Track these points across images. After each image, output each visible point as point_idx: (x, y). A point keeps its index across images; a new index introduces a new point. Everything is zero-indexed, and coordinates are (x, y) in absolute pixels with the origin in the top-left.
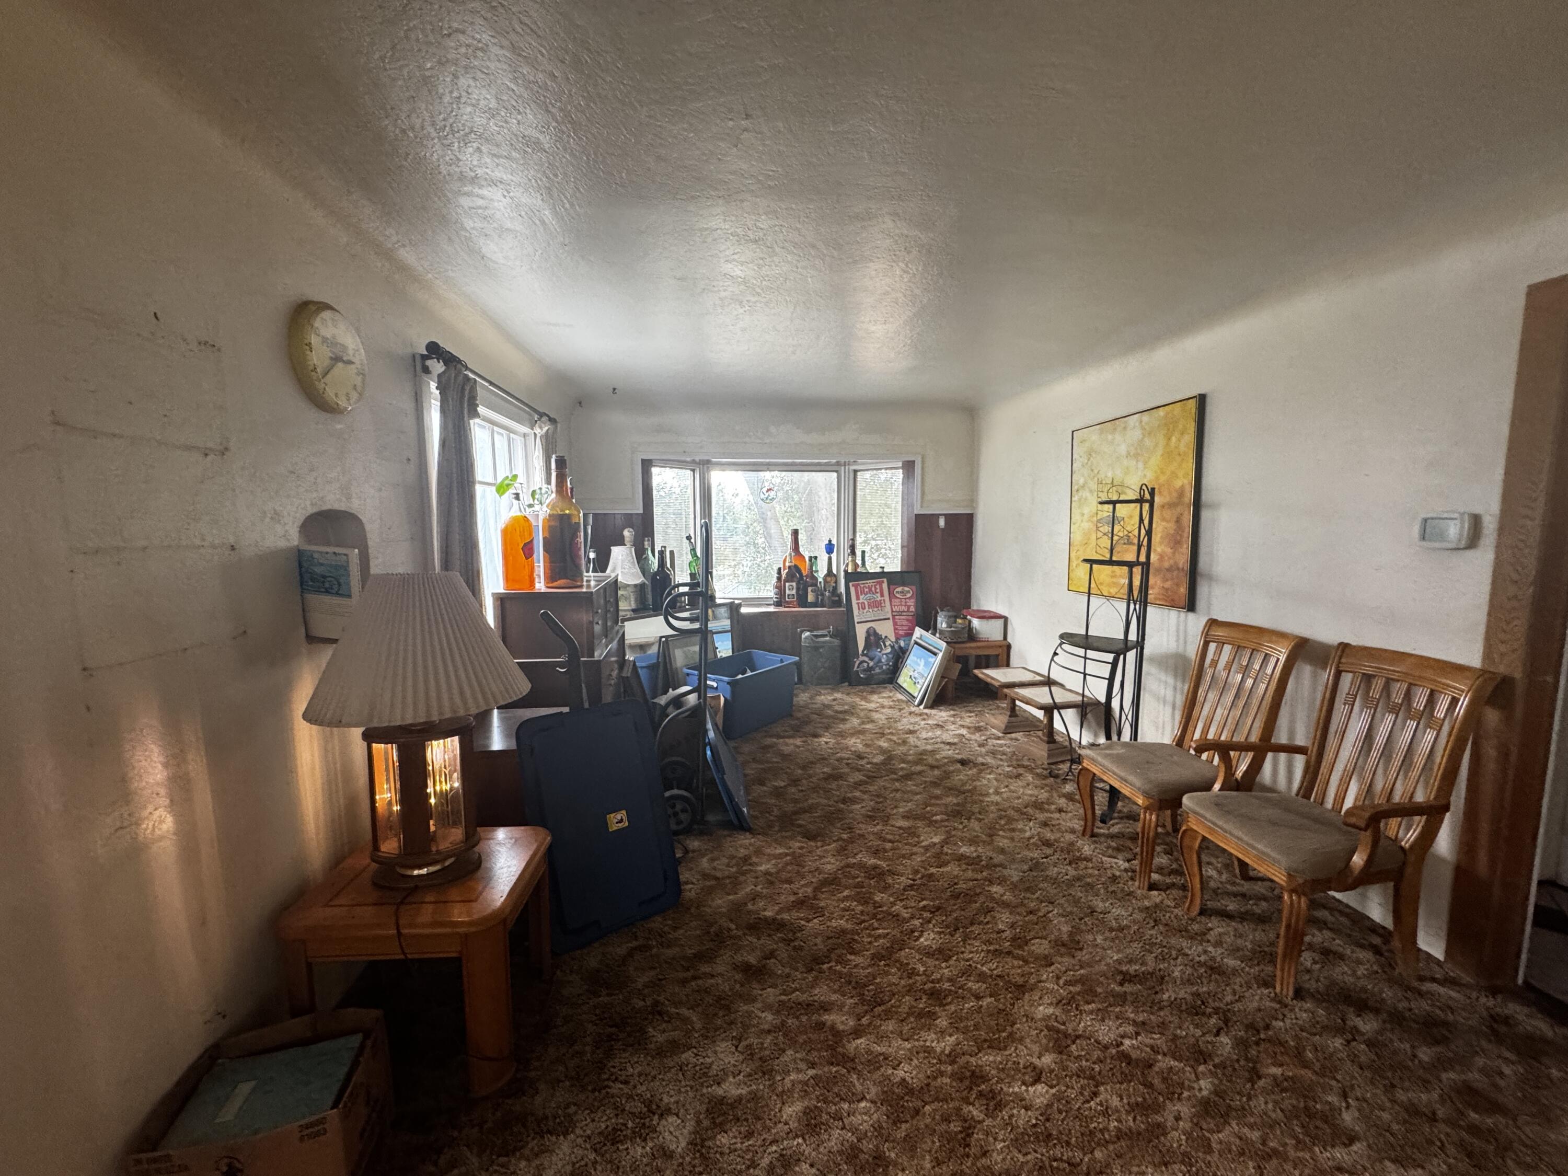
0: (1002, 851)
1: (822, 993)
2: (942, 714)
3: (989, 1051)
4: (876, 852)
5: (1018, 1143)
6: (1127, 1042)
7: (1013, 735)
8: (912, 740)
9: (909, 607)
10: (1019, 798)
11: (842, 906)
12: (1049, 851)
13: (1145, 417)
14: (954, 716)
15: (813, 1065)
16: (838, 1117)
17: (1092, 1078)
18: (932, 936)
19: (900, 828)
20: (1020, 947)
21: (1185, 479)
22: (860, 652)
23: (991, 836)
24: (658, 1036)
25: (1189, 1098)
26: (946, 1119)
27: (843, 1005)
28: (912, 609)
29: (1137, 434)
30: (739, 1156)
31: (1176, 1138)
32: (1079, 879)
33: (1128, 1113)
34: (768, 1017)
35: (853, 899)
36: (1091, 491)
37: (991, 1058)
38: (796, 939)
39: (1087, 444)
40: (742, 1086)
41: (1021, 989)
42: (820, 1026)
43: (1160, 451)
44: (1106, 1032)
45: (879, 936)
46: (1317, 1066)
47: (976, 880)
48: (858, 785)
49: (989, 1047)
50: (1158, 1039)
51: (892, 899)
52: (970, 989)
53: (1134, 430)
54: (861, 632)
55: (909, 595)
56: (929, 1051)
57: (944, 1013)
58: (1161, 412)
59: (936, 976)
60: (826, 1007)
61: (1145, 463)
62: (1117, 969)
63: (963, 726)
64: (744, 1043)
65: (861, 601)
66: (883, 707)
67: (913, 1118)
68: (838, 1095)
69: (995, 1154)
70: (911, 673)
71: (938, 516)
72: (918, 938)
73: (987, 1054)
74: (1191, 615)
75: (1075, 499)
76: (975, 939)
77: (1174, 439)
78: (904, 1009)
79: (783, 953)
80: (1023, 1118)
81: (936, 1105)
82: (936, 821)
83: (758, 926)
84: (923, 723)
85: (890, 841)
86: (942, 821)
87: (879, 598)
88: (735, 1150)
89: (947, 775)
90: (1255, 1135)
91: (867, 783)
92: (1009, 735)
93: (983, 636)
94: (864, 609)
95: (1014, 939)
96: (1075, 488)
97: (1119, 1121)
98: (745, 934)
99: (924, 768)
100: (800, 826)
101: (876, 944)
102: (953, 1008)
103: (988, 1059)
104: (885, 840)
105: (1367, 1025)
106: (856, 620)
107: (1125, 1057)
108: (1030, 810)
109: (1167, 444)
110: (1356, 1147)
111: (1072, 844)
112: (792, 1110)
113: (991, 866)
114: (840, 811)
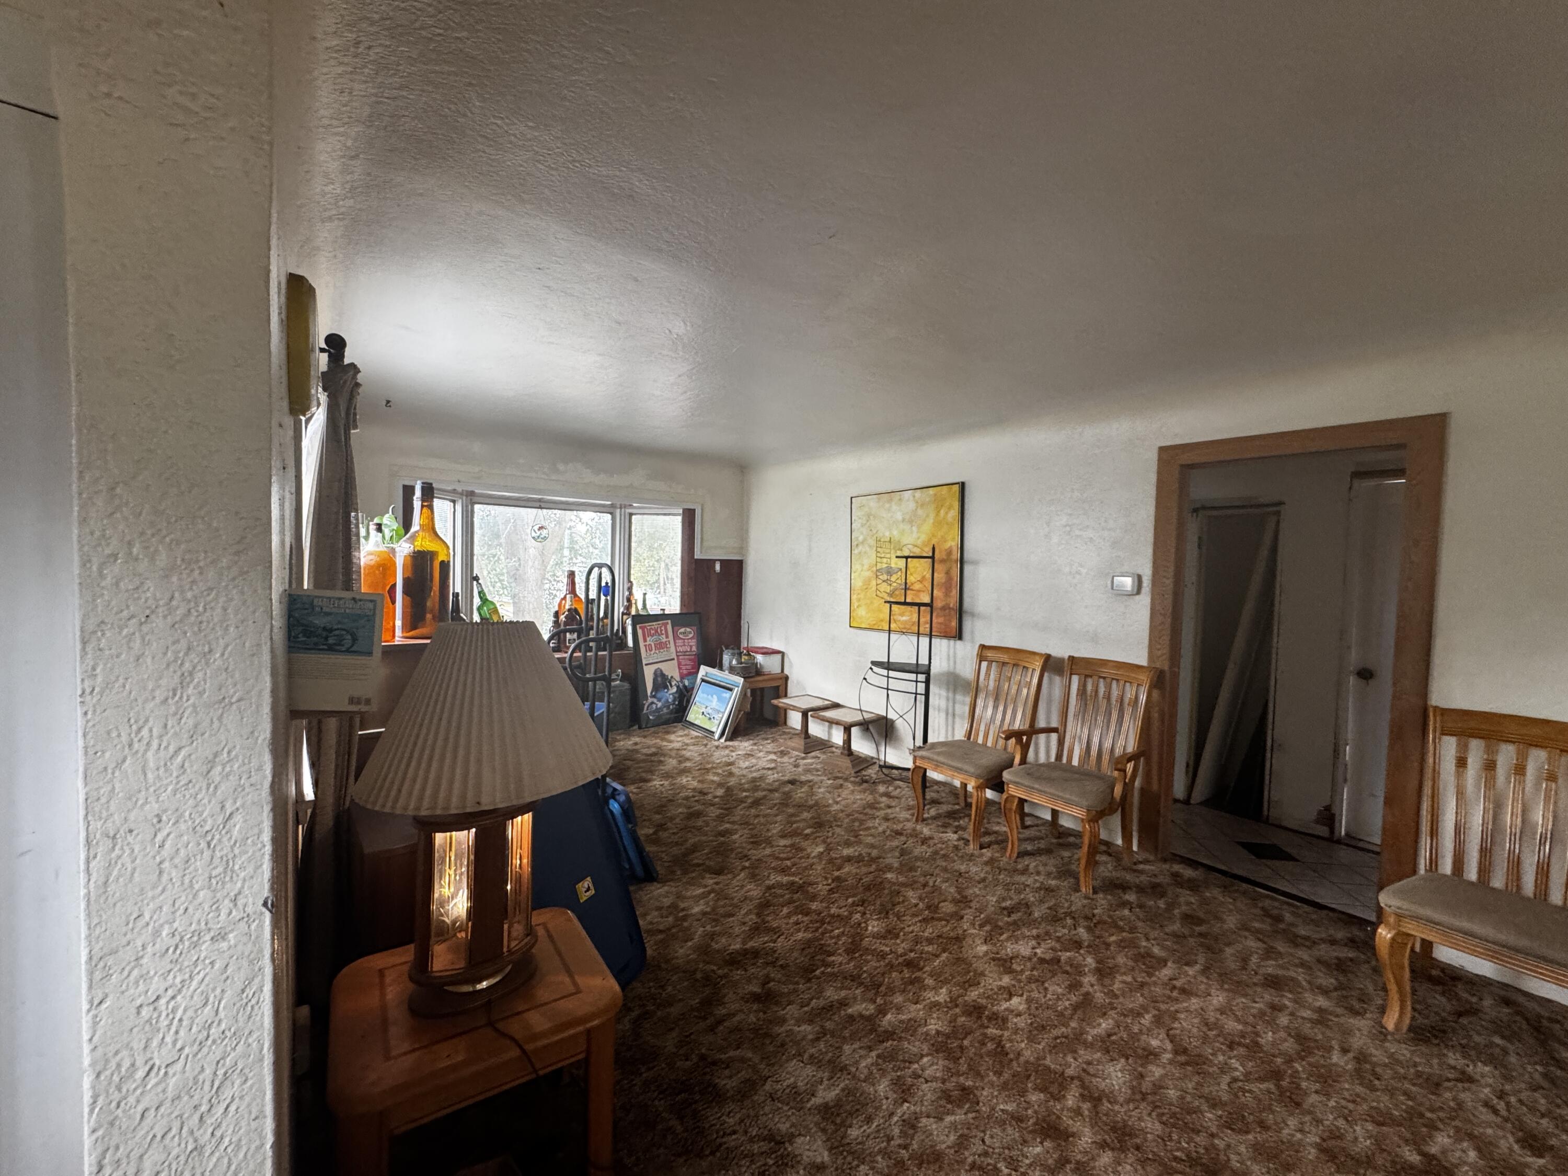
0: (872, 846)
1: (832, 994)
2: (744, 745)
3: (972, 988)
4: (784, 871)
5: (1031, 1039)
6: (1038, 951)
7: (813, 754)
8: (734, 770)
9: (691, 647)
10: (854, 803)
11: (791, 921)
12: (903, 838)
13: (918, 494)
14: (755, 744)
15: (870, 1049)
16: (916, 1076)
17: (1037, 981)
18: (876, 923)
19: (785, 846)
20: (936, 912)
21: (954, 543)
22: (649, 694)
23: (856, 837)
24: (728, 1082)
25: (1089, 971)
26: (983, 1044)
27: (855, 998)
28: (694, 649)
29: (912, 505)
30: (875, 1138)
31: (1099, 997)
32: (936, 853)
33: (1069, 993)
34: (806, 1028)
35: (796, 914)
36: (870, 546)
37: (977, 993)
38: (777, 959)
39: (866, 509)
40: (832, 1088)
41: (959, 939)
42: (851, 1018)
43: (931, 521)
44: (1024, 948)
45: (838, 936)
46: (1127, 928)
47: (871, 873)
48: (720, 818)
49: (970, 986)
50: (1051, 943)
51: (824, 905)
52: (928, 952)
53: (909, 502)
54: (649, 674)
55: (691, 636)
56: (936, 1005)
57: (925, 976)
58: (931, 491)
59: (900, 951)
60: (843, 1004)
61: (919, 527)
62: (1000, 908)
63: (770, 753)
64: (806, 1056)
65: (647, 643)
66: (687, 745)
67: (962, 1052)
68: (904, 1061)
69: (1024, 1052)
70: (703, 710)
71: (715, 561)
72: (867, 930)
73: (971, 991)
74: (958, 642)
75: (855, 552)
76: (904, 915)
77: (942, 512)
78: (898, 983)
79: (775, 974)
80: (1021, 1022)
81: (969, 1038)
82: (807, 835)
83: (735, 960)
84: (734, 754)
85: (788, 859)
86: (813, 833)
87: (664, 640)
88: (868, 1136)
89: (787, 795)
90: (1129, 979)
91: (727, 815)
92: (809, 755)
93: (766, 670)
94: (651, 650)
95: (928, 907)
96: (854, 544)
97: (1068, 1000)
98: (731, 971)
99: (764, 793)
100: (699, 865)
101: (840, 942)
102: (927, 968)
103: (973, 995)
104: (782, 859)
105: (1131, 897)
106: (644, 662)
107: (1042, 961)
108: (867, 810)
109: (937, 515)
110: (1169, 964)
111: (914, 830)
112: (883, 1087)
113: (873, 860)
114: (723, 843)
